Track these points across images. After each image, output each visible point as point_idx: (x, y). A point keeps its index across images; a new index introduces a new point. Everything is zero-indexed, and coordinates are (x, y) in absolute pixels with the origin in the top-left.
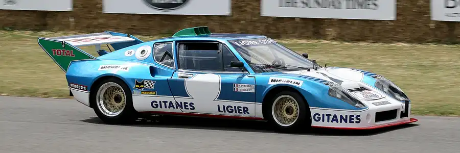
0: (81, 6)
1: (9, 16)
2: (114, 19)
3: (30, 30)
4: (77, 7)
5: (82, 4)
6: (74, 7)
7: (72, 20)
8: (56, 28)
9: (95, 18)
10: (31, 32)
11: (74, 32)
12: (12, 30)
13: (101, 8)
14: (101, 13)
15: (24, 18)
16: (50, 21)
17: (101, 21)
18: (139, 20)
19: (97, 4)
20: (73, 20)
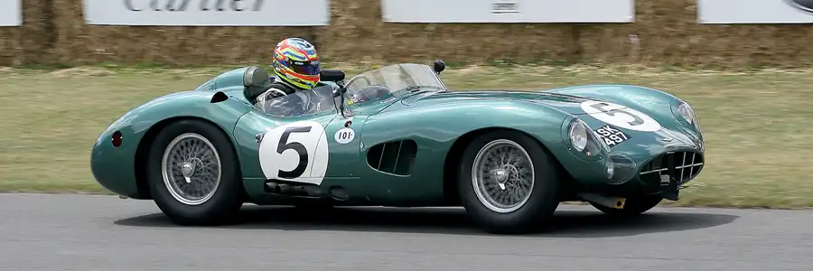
0: (651, 11)
1: (503, 36)
2: (720, 37)
3: (548, 64)
4: (642, 13)
5: (653, 7)
6: (638, 12)
7: (634, 40)
8: (601, 59)
9: (682, 36)
10: (549, 68)
11: (639, 65)
12: (510, 65)
13: (695, 14)
14: (693, 24)
15: (534, 40)
16: (587, 43)
17: (694, 40)
18: (776, 36)
19: (687, 5)
20: (636, 39)
